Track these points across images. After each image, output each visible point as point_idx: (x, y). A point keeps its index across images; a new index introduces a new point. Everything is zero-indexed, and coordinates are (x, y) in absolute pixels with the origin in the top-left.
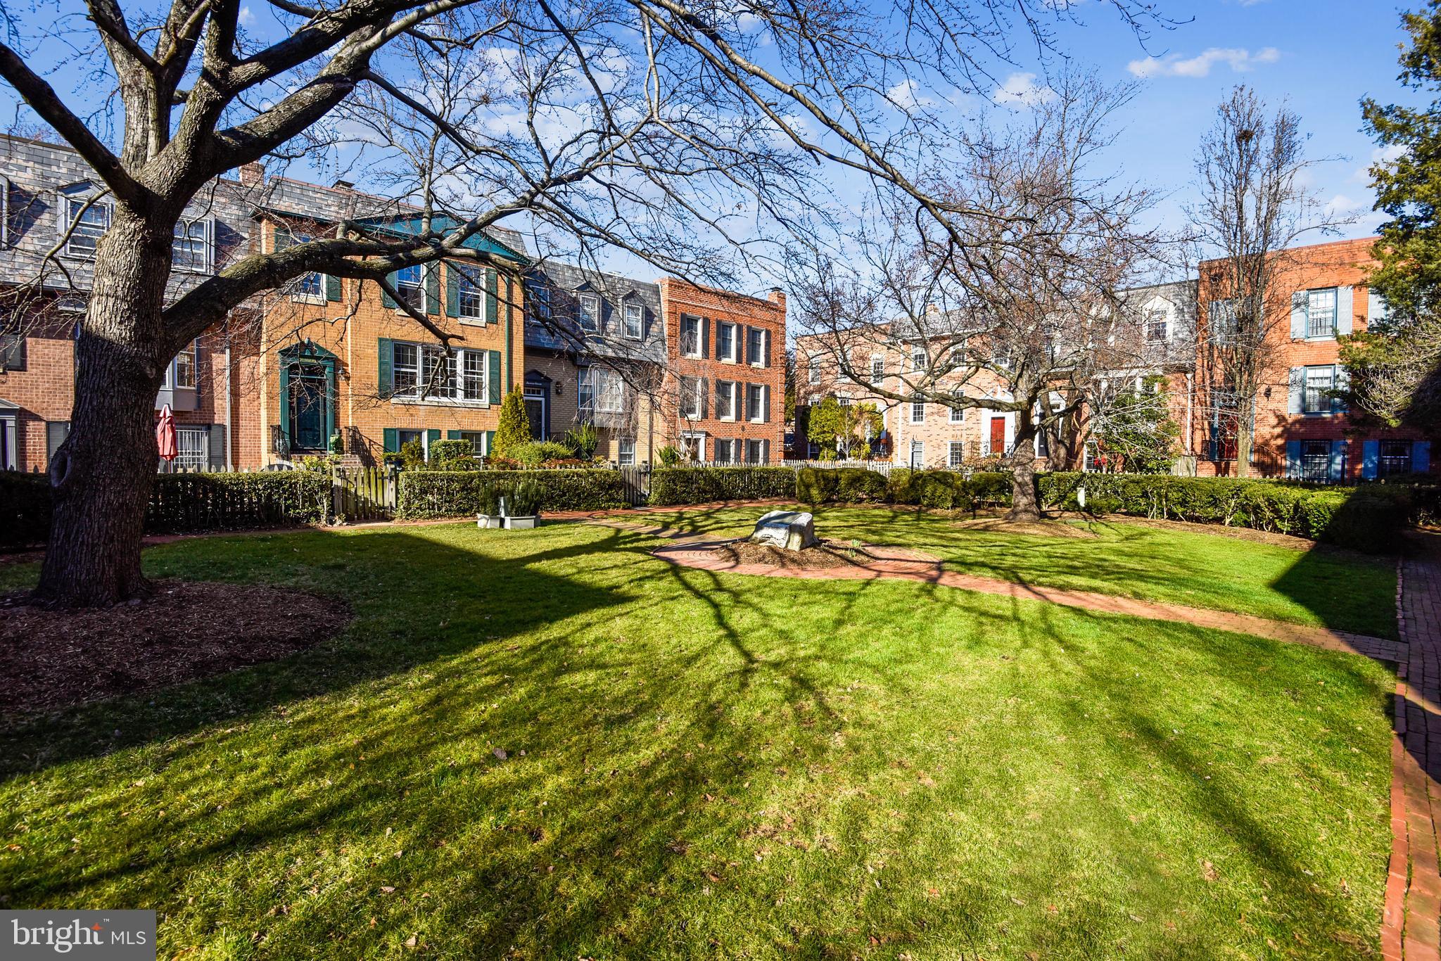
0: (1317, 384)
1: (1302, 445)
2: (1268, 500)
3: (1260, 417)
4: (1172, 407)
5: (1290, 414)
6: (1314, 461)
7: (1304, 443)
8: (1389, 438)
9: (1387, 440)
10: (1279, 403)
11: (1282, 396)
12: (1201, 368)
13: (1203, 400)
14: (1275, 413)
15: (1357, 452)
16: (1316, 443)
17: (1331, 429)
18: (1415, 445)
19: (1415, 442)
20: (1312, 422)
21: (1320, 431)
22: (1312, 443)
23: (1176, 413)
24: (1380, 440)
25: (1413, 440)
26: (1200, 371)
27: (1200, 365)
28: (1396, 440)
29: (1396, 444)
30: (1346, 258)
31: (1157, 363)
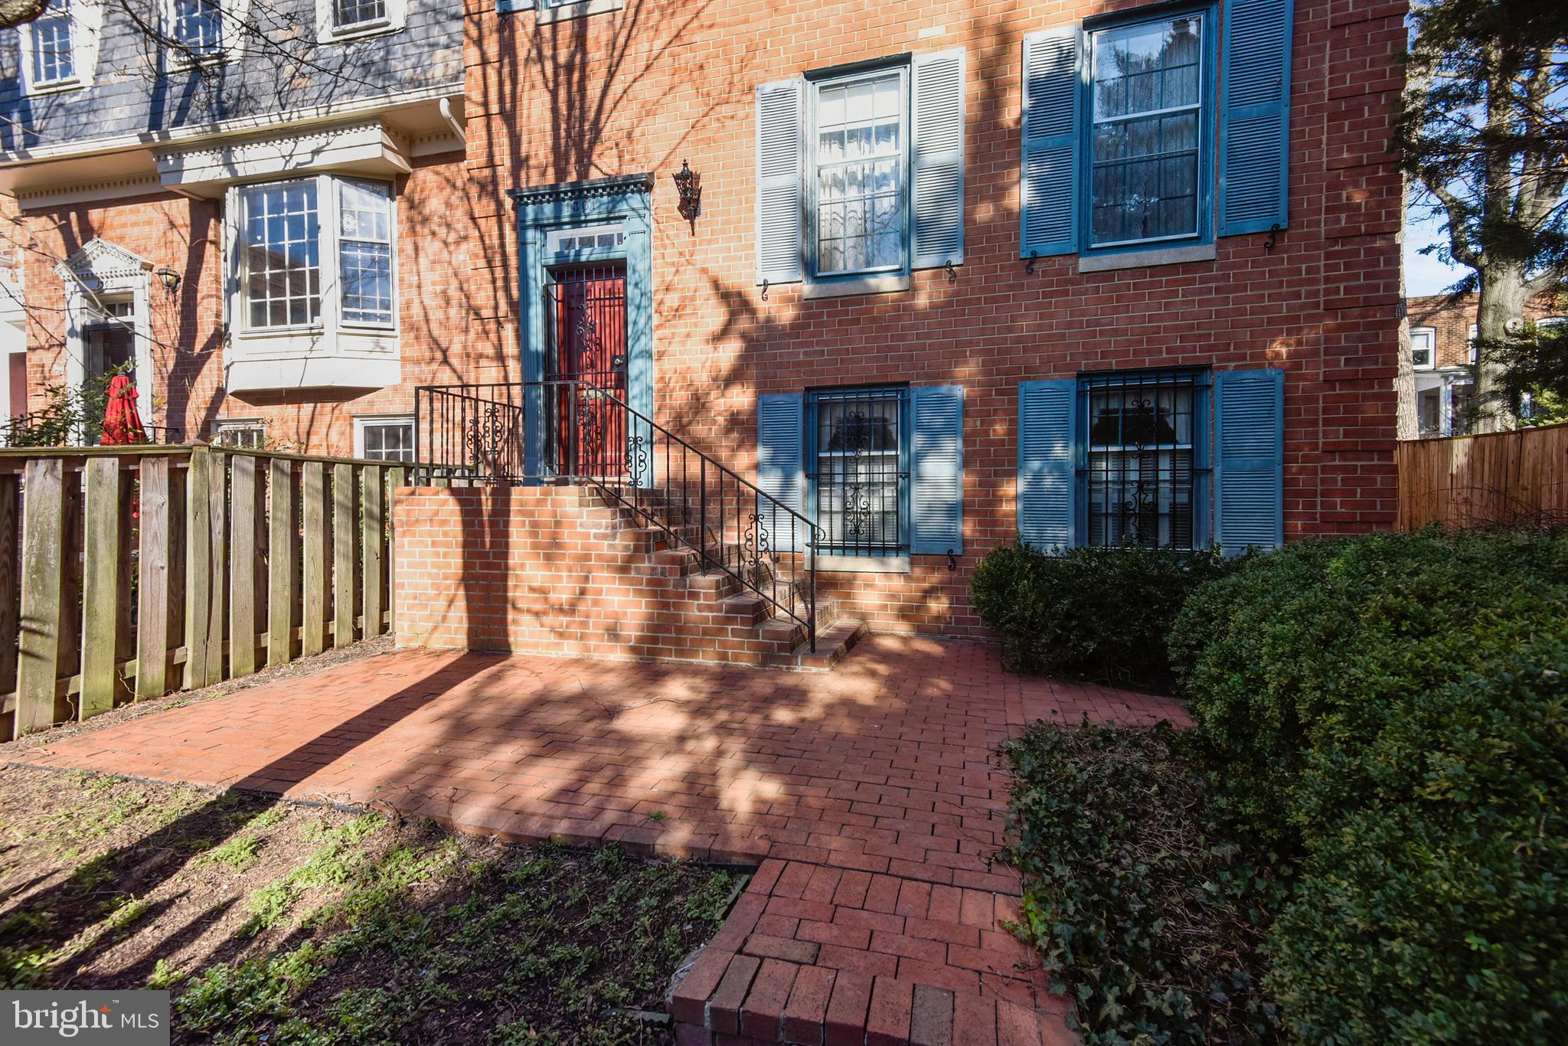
1: (810, 414)
3: (672, 300)
4: (439, 288)
5: (766, 284)
6: (851, 479)
7: (816, 402)
8: (1114, 364)
9: (1108, 374)
10: (730, 240)
11: (738, 212)
12: (481, 111)
13: (496, 242)
14: (716, 284)
15: (1000, 429)
16: (859, 403)
17: (902, 338)
18: (1218, 389)
19: (1215, 379)
20: (837, 314)
21: (866, 350)
22: (846, 403)
23: (453, 312)
24: (1080, 376)
25: (1207, 367)
26: (477, 125)
27: (477, 96)
28: (1141, 373)
29: (1140, 391)
31: (362, 104)
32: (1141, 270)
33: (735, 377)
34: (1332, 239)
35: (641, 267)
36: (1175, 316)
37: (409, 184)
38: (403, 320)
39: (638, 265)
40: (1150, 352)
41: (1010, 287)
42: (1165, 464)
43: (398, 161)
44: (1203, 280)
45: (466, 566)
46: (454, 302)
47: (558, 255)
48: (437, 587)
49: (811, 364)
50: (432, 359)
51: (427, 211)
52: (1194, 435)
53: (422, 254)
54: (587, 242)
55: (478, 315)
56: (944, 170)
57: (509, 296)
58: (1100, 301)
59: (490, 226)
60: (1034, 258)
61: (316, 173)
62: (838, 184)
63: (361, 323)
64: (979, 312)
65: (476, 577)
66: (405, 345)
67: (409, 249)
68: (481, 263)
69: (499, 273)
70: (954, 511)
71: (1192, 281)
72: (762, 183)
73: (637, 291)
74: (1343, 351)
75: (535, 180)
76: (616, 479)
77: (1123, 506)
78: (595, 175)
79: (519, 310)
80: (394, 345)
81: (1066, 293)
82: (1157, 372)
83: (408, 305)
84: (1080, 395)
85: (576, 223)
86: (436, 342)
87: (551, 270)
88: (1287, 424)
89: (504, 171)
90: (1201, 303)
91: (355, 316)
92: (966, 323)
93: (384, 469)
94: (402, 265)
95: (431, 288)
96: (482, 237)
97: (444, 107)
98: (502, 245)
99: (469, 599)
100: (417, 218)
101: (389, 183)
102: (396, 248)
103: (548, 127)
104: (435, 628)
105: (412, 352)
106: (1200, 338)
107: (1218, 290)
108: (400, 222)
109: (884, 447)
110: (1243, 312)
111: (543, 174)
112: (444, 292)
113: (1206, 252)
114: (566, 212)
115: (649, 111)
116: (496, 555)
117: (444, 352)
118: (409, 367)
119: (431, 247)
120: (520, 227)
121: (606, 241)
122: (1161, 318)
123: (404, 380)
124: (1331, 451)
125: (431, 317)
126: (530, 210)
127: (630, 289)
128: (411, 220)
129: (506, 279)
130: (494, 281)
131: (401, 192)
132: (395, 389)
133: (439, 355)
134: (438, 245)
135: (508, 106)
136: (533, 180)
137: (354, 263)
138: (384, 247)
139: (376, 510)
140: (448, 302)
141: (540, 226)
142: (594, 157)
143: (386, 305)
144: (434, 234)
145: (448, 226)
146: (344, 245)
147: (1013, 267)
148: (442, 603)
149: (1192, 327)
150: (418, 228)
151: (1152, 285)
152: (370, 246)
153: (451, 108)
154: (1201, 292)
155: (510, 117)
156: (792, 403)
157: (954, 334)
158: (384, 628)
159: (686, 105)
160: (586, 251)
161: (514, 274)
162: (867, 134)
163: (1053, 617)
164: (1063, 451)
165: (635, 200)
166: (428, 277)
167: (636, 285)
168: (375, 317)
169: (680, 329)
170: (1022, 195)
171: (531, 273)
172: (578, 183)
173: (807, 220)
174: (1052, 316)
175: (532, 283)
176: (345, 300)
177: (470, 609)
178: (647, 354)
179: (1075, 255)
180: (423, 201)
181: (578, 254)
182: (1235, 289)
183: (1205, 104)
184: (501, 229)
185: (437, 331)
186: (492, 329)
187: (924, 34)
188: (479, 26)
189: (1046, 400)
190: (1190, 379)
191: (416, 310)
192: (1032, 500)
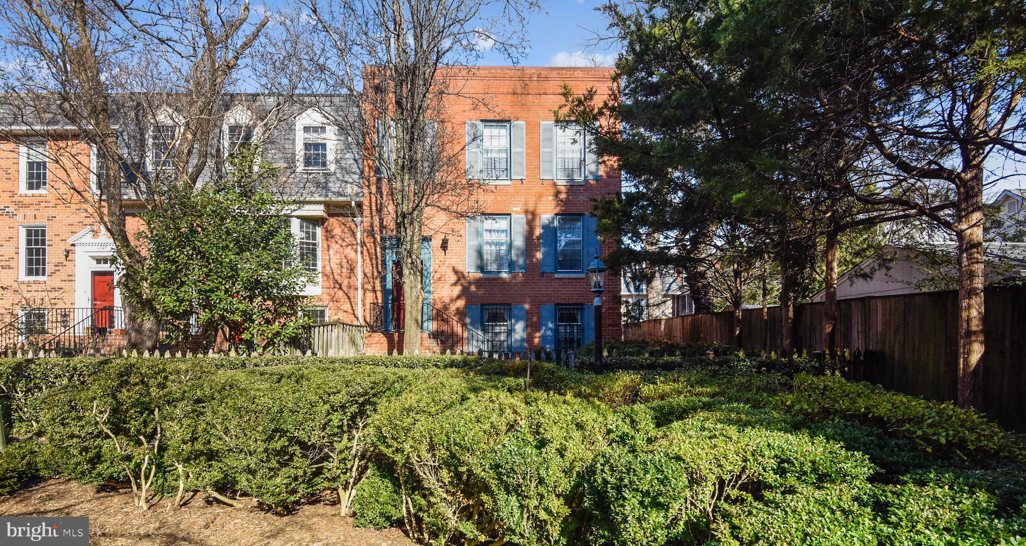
0: (495, 237)
1: (482, 310)
2: (452, 462)
3: (437, 276)
4: (338, 262)
5: (469, 272)
6: (494, 331)
7: (484, 308)
8: (563, 302)
9: (562, 304)
10: (457, 258)
11: (460, 249)
12: (368, 208)
13: (373, 251)
14: (454, 269)
15: (535, 319)
16: (497, 308)
17: (509, 291)
18: (587, 310)
19: (586, 307)
20: (490, 282)
21: (499, 294)
22: (493, 308)
23: (344, 270)
24: (555, 304)
25: (582, 304)
26: (367, 211)
27: (367, 203)
28: (570, 304)
29: (569, 309)
30: (519, 87)
31: (317, 198)
32: (569, 279)
33: (458, 297)
34: (609, 276)
35: (428, 264)
36: (577, 291)
37: (326, 224)
38: (322, 272)
39: (426, 264)
40: (571, 299)
41: (538, 280)
42: (575, 328)
43: (325, 215)
44: (583, 282)
49: (482, 296)
50: (335, 287)
51: (333, 233)
52: (582, 321)
53: (331, 248)
56: (518, 249)
57: (378, 269)
58: (560, 285)
59: (371, 246)
60: (544, 273)
61: (292, 217)
62: (489, 244)
64: (530, 285)
66: (324, 281)
67: (326, 246)
68: (368, 258)
69: (374, 262)
70: (522, 340)
71: (580, 282)
72: (468, 243)
73: (426, 272)
77: (566, 338)
79: (382, 275)
80: (320, 279)
81: (552, 283)
82: (566, 304)
83: (324, 267)
84: (555, 309)
86: (336, 280)
87: (396, 263)
89: (376, 229)
90: (581, 288)
92: (528, 288)
94: (322, 251)
95: (335, 261)
96: (368, 250)
97: (353, 203)
98: (376, 253)
100: (329, 235)
101: (321, 222)
102: (320, 245)
103: (394, 218)
105: (327, 284)
106: (581, 296)
107: (586, 285)
108: (322, 236)
109: (504, 322)
111: (392, 231)
112: (340, 263)
113: (584, 276)
115: (431, 217)
117: (340, 285)
118: (325, 289)
119: (335, 247)
120: (383, 249)
122: (574, 291)
123: (323, 293)
124: (609, 325)
125: (334, 271)
126: (387, 243)
128: (327, 236)
129: (377, 263)
130: (372, 265)
131: (323, 225)
132: (319, 296)
133: (338, 286)
134: (338, 246)
135: (379, 208)
136: (387, 234)
137: (304, 249)
138: (314, 244)
140: (342, 267)
141: (391, 248)
143: (315, 264)
144: (336, 242)
145: (343, 240)
146: (301, 243)
147: (538, 274)
149: (580, 294)
150: (330, 239)
151: (570, 282)
152: (309, 244)
154: (582, 285)
155: (380, 212)
156: (477, 307)
157: (524, 291)
159: (443, 216)
161: (380, 262)
162: (498, 231)
164: (551, 325)
165: (426, 244)
166: (333, 257)
167: (426, 270)
168: (310, 269)
169: (440, 283)
170: (539, 255)
171: (387, 262)
173: (480, 254)
174: (548, 288)
175: (388, 267)
178: (428, 293)
179: (554, 273)
180: (332, 230)
183: (583, 238)
184: (375, 247)
185: (337, 277)
186: (371, 280)
187: (515, 209)
188: (368, 181)
189: (547, 310)
190: (581, 307)
191: (328, 268)
192: (543, 337)
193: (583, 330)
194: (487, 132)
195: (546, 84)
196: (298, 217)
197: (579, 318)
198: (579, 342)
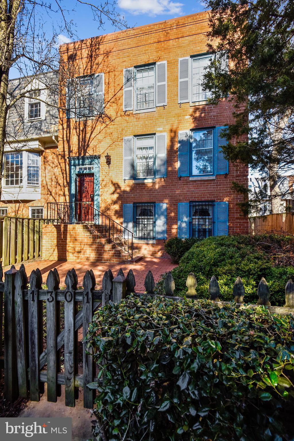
0: (145, 153)
1: (134, 207)
3: (104, 183)
4: (50, 177)
5: (125, 180)
6: (143, 223)
7: (136, 206)
8: (197, 199)
9: (196, 202)
10: (117, 170)
11: (119, 164)
12: (62, 139)
13: (64, 168)
15: (173, 214)
16: (145, 206)
17: (154, 192)
18: (216, 205)
19: (216, 203)
20: (140, 187)
21: (147, 195)
22: (142, 206)
23: (53, 183)
24: (190, 202)
25: (214, 201)
26: (61, 142)
27: (61, 136)
28: (202, 202)
29: (202, 205)
30: (162, 36)
31: (35, 136)
32: (201, 181)
34: (237, 176)
36: (208, 190)
37: (44, 153)
38: (41, 185)
39: (97, 175)
40: (203, 197)
41: (176, 183)
42: (207, 221)
43: (43, 149)
44: (213, 183)
45: (58, 242)
46: (54, 180)
47: (79, 172)
48: (51, 246)
49: (135, 197)
50: (48, 194)
51: (48, 159)
52: (213, 215)
53: (46, 169)
54: (85, 169)
55: (59, 185)
56: (161, 160)
57: (67, 180)
58: (194, 186)
59: (63, 165)
60: (181, 177)
61: (23, 151)
62: (141, 158)
63: (31, 185)
64: (170, 187)
65: (60, 244)
66: (42, 190)
67: (43, 168)
68: (61, 173)
69: (65, 176)
71: (211, 183)
72: (124, 158)
73: (96, 181)
74: (239, 199)
75: (74, 155)
76: (91, 222)
77: (199, 229)
78: (87, 154)
79: (69, 184)
80: (39, 190)
81: (187, 184)
83: (42, 181)
84: (190, 206)
85: (83, 165)
86: (49, 190)
87: (77, 175)
88: (229, 213)
89: (67, 153)
90: (213, 188)
91: (30, 183)
92: (167, 190)
93: (40, 220)
94: (42, 171)
95: (48, 177)
96: (61, 167)
97: (53, 138)
98: (66, 169)
99: (58, 249)
100: (45, 161)
101: (39, 153)
102: (40, 167)
103: (77, 143)
104: (51, 256)
105: (43, 192)
106: (213, 195)
107: (216, 185)
108: (41, 162)
109: (150, 216)
110: (221, 190)
111: (76, 154)
112: (51, 178)
113: (213, 178)
114: (81, 162)
115: (100, 142)
116: (65, 239)
117: (51, 193)
118: (42, 196)
119: (49, 168)
120: (70, 165)
121: (90, 169)
122: (205, 190)
123: (41, 198)
124: (237, 218)
125: (48, 184)
126: (72, 162)
127: (95, 180)
128: (44, 162)
129: (66, 177)
130: (63, 177)
131: (42, 155)
132: (39, 200)
133: (49, 193)
135: (68, 138)
136: (73, 155)
137: (30, 171)
138: (38, 167)
139: (38, 230)
140: (52, 181)
141: (75, 165)
142: (87, 151)
143: (37, 180)
144: (49, 165)
145: (53, 163)
146: (28, 167)
147: (177, 178)
148: (52, 250)
149: (211, 193)
150: (46, 163)
151: (204, 184)
152: (34, 167)
153: (55, 138)
154: (213, 185)
155: (68, 141)
156: (130, 206)
157: (165, 192)
158: (39, 256)
159: (108, 141)
160: (85, 171)
161: (68, 175)
162: (147, 148)
163: (179, 252)
164: (186, 219)
165: (96, 161)
166: (47, 175)
167: (96, 179)
168: (35, 183)
169: (106, 189)
170: (178, 165)
171: (72, 176)
172: (84, 156)
173: (133, 166)
174: (184, 189)
175: (72, 178)
176: (28, 180)
177: (58, 251)
178: (98, 195)
179: (189, 177)
180: (47, 157)
181: (83, 171)
182: (219, 185)
183: (214, 148)
184: (65, 165)
185: (49, 187)
186: (63, 188)
187: (158, 129)
188: (62, 121)
189: (184, 207)
190: (212, 203)
191: (44, 182)
192: (180, 228)
193: (214, 222)
194: (139, 75)
195: (184, 29)
196: (27, 151)
197: (210, 212)
198: (211, 232)
